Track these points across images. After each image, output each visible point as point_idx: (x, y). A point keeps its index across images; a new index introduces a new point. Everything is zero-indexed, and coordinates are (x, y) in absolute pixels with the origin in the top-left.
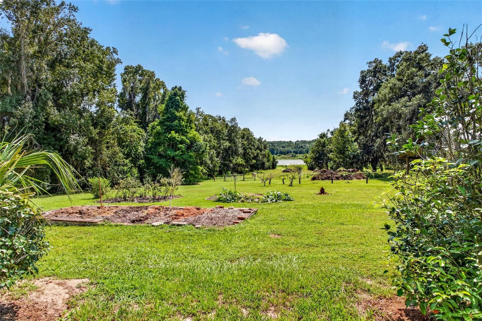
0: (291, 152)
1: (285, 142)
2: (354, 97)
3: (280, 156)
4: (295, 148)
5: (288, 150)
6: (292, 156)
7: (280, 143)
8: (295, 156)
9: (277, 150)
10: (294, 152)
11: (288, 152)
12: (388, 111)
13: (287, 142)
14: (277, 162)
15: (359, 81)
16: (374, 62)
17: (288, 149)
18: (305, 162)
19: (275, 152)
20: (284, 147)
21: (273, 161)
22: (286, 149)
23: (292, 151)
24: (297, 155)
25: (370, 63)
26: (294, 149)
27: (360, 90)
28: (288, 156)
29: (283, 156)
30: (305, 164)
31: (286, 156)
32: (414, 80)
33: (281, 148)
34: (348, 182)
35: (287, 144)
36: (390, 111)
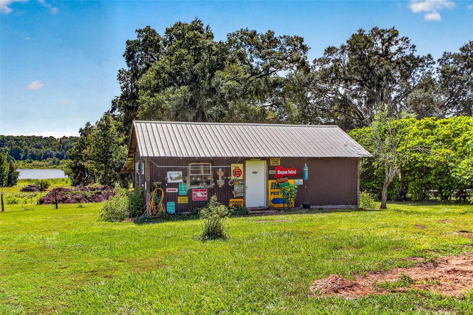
0: (51, 156)
1: (41, 137)
2: (120, 77)
3: (31, 162)
4: (59, 149)
5: (46, 152)
6: (54, 163)
7: (33, 139)
8: (58, 163)
9: (26, 151)
10: (58, 156)
11: (46, 156)
12: (148, 104)
13: (45, 138)
14: (18, 173)
15: (124, 56)
16: (145, 31)
17: (46, 150)
18: (66, 174)
19: (22, 156)
20: (39, 147)
21: (10, 172)
22: (43, 150)
23: (54, 153)
24: (61, 161)
25: (140, 31)
26: (58, 152)
27: (127, 69)
28: (46, 163)
29: (36, 162)
30: (67, 176)
31: (41, 163)
32: (182, 65)
33: (34, 149)
34: (80, 207)
35: (45, 142)
36: (152, 103)
